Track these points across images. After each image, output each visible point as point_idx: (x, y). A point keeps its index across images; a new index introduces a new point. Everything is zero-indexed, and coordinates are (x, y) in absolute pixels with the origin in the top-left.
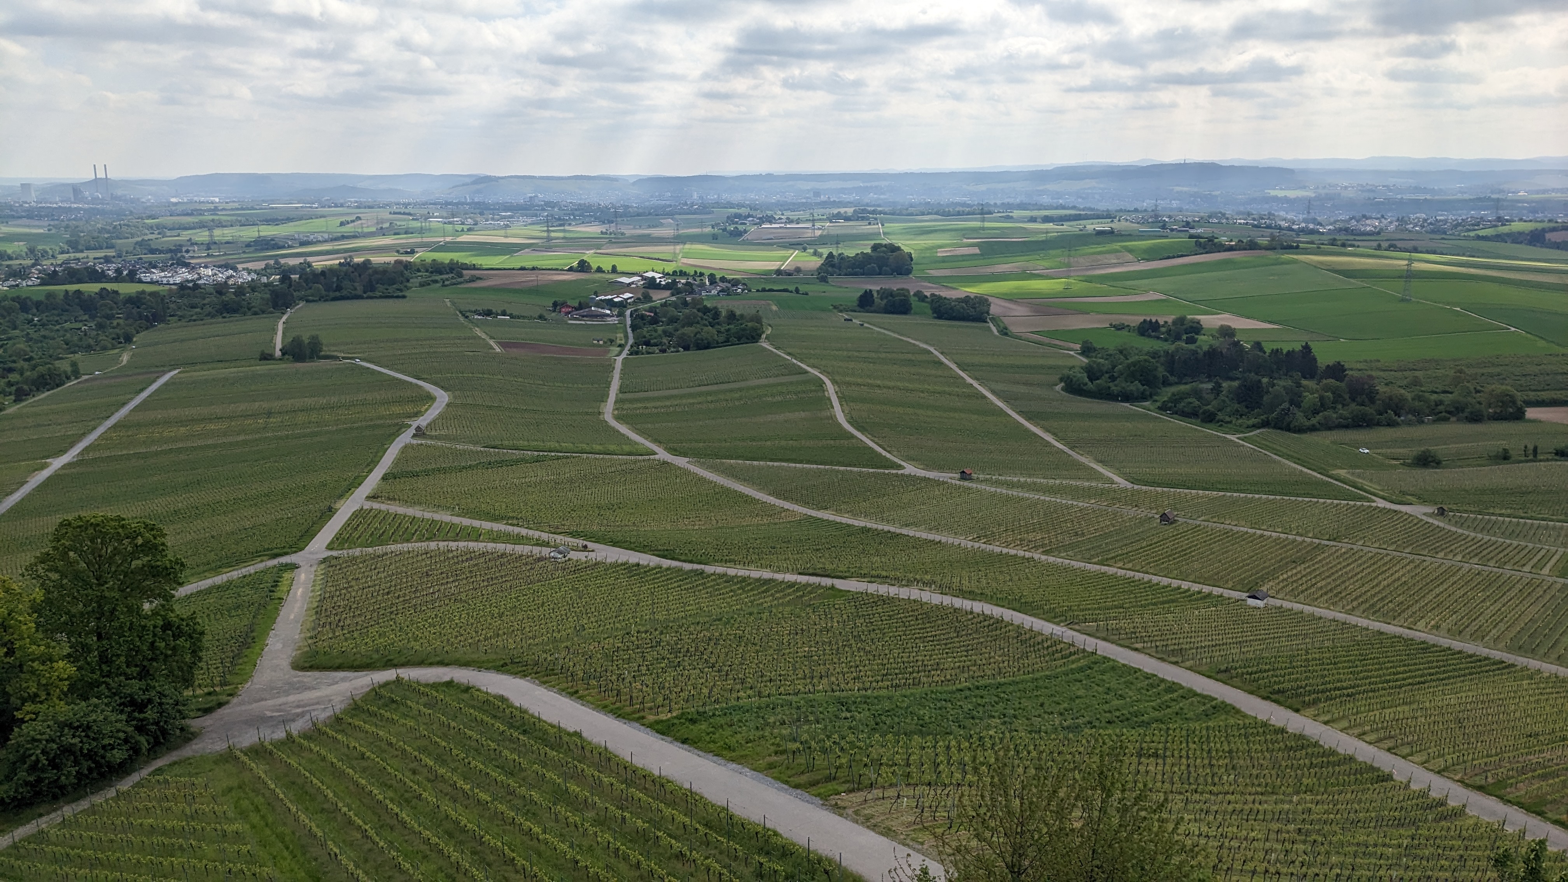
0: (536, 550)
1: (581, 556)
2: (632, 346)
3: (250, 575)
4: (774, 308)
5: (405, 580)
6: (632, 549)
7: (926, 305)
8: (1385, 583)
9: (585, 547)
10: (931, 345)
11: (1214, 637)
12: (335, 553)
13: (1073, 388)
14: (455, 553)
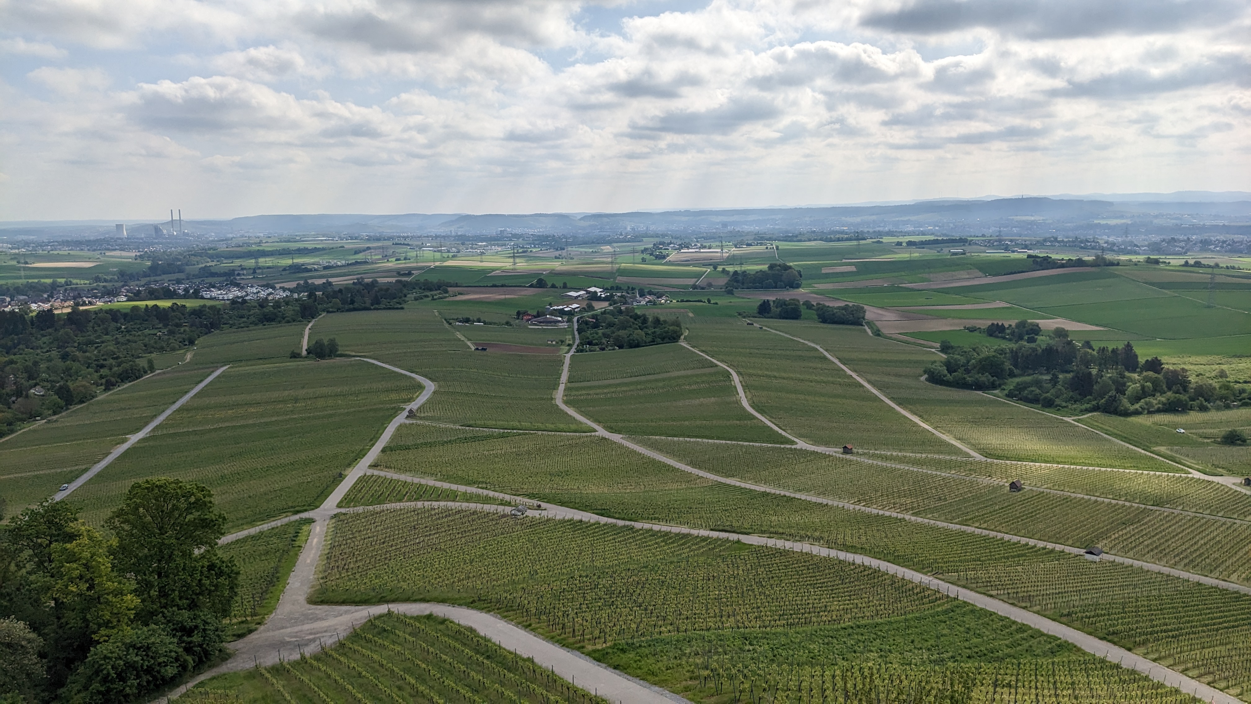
0: (500, 508)
1: (536, 514)
2: (578, 346)
3: (277, 527)
4: (691, 315)
5: (397, 532)
6: (576, 508)
7: (814, 312)
8: (1202, 542)
9: (539, 506)
10: (817, 344)
11: (1057, 586)
12: (343, 510)
13: (935, 379)
14: (437, 511)
